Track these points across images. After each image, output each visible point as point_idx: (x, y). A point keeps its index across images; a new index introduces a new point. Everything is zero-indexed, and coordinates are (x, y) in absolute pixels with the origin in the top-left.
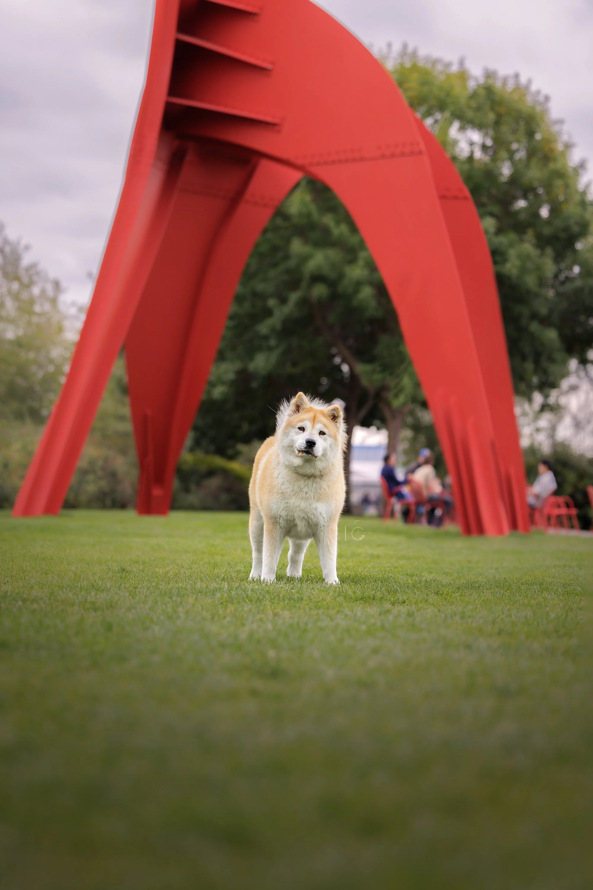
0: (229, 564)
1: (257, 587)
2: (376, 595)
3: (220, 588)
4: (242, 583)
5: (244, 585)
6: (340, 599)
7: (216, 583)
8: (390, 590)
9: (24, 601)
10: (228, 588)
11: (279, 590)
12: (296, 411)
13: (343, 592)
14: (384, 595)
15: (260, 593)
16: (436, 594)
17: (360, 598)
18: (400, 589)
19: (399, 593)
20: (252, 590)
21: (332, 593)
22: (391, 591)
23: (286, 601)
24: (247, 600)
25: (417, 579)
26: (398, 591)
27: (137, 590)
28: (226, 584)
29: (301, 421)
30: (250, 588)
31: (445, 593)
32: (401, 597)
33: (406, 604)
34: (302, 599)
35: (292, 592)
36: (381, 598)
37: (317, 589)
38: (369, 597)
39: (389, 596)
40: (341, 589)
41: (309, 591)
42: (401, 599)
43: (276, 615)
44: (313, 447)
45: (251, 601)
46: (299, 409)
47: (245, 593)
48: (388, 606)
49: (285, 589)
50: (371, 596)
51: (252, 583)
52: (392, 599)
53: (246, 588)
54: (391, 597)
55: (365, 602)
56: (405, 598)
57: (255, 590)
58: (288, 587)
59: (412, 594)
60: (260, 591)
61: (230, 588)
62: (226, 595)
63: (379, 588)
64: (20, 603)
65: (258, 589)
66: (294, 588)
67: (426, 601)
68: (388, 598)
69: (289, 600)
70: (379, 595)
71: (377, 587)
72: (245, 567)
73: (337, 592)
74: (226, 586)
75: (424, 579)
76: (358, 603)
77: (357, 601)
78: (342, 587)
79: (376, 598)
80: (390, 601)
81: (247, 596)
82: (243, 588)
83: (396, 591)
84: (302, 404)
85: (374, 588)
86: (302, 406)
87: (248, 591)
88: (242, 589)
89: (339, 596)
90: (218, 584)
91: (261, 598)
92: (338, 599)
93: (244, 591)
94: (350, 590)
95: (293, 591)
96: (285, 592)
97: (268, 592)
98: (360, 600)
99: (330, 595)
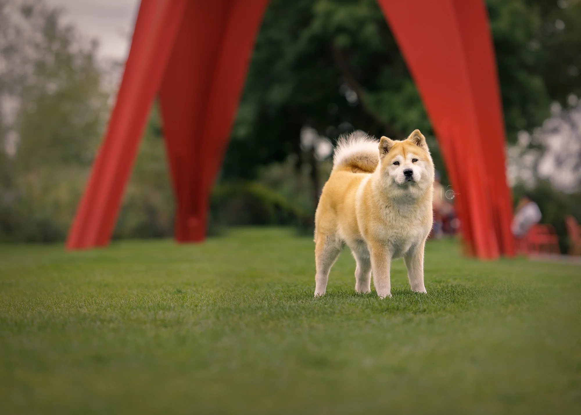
0: (268, 285)
1: (293, 304)
2: (399, 305)
3: (262, 307)
4: (281, 301)
5: (282, 303)
6: (368, 311)
7: (257, 303)
8: (411, 301)
9: (102, 321)
10: (268, 306)
11: (314, 305)
12: (385, 152)
13: (370, 305)
14: (407, 305)
15: (297, 309)
16: (452, 302)
17: (386, 309)
18: (420, 299)
19: (420, 303)
20: (290, 307)
21: (360, 306)
22: (413, 301)
23: (321, 316)
24: (286, 317)
25: (444, 284)
26: (419, 301)
27: (197, 308)
28: (266, 302)
29: (393, 157)
30: (288, 305)
31: (460, 301)
32: (422, 306)
33: (426, 312)
34: (334, 313)
35: (325, 308)
36: (405, 308)
37: (348, 303)
38: (394, 308)
39: (411, 306)
40: (368, 302)
41: (340, 305)
42: (421, 308)
43: (311, 328)
44: (411, 175)
45: (289, 317)
46: (387, 150)
47: (283, 310)
48: (410, 315)
49: (319, 305)
50: (395, 307)
51: (289, 301)
52: (414, 309)
53: (284, 306)
54: (413, 307)
55: (390, 313)
56: (425, 307)
57: (292, 307)
58: (322, 303)
59: (432, 303)
60: (297, 307)
61: (270, 306)
62: (266, 313)
63: (402, 300)
64: (98, 323)
65: (295, 306)
66: (327, 303)
67: (444, 309)
68: (410, 308)
69: (323, 314)
70: (402, 305)
71: (400, 299)
72: (282, 287)
73: (365, 305)
74: (266, 305)
75: (450, 285)
76: (384, 313)
77: (383, 312)
78: (369, 300)
79: (400, 308)
80: (412, 310)
81: (286, 312)
82: (282, 305)
83: (417, 302)
84: (387, 145)
85: (398, 300)
86: (388, 146)
87: (286, 308)
88: (281, 307)
89: (367, 308)
90: (259, 303)
91: (298, 313)
92: (366, 311)
93: (283, 308)
94: (376, 303)
95: (326, 306)
96: (319, 307)
97: (304, 308)
98: (386, 311)
99: (359, 307)
